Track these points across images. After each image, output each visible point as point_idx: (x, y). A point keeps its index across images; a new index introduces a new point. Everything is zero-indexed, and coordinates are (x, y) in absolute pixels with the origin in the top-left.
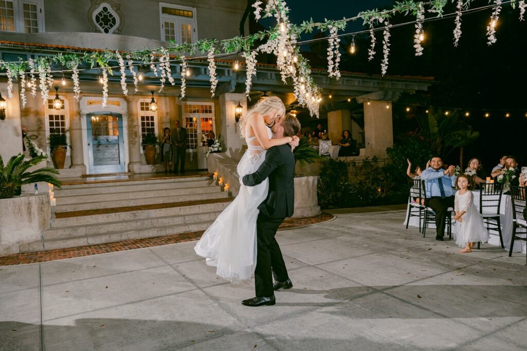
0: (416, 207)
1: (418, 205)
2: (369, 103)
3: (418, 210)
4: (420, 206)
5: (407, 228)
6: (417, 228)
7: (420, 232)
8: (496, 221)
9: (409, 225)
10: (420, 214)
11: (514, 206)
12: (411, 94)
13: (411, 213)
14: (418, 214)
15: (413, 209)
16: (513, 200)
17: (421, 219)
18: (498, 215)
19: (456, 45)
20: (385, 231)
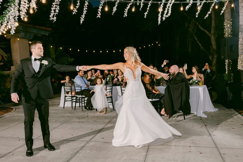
0: (69, 96)
1: (70, 95)
2: (18, 39)
3: (71, 97)
4: (71, 95)
5: (64, 108)
6: (70, 107)
7: (72, 109)
8: (111, 98)
9: (65, 106)
10: (72, 100)
11: (122, 90)
12: (39, 36)
13: (66, 100)
14: (71, 99)
15: (66, 98)
16: (121, 87)
17: (72, 102)
18: (112, 96)
19: (113, 14)
20: (54, 111)
